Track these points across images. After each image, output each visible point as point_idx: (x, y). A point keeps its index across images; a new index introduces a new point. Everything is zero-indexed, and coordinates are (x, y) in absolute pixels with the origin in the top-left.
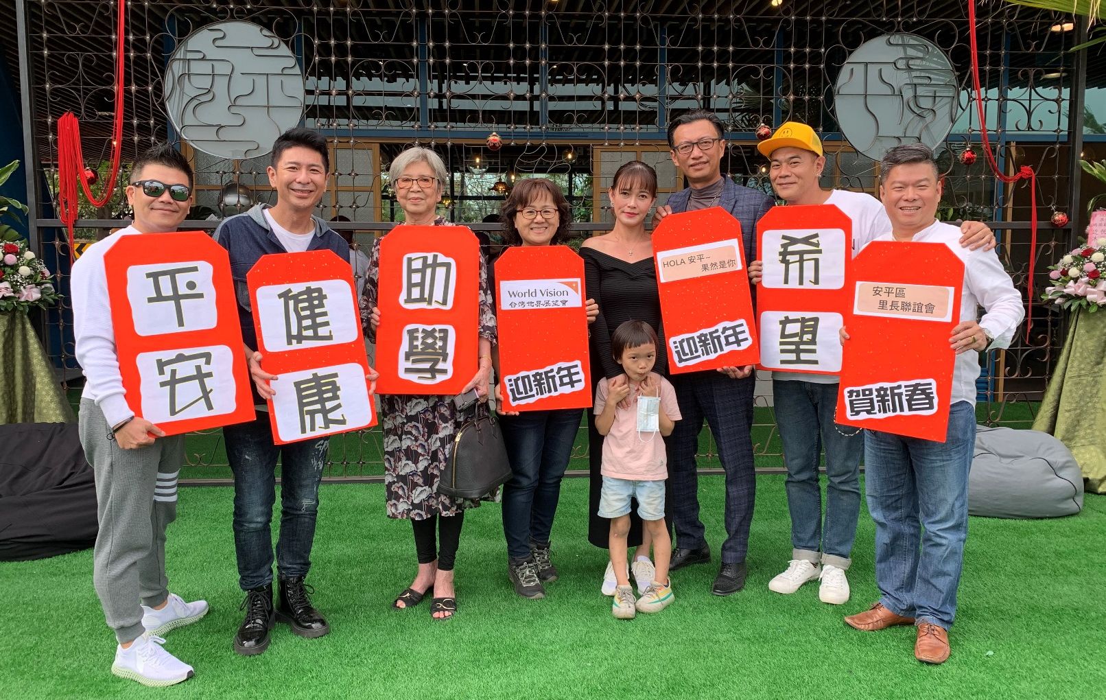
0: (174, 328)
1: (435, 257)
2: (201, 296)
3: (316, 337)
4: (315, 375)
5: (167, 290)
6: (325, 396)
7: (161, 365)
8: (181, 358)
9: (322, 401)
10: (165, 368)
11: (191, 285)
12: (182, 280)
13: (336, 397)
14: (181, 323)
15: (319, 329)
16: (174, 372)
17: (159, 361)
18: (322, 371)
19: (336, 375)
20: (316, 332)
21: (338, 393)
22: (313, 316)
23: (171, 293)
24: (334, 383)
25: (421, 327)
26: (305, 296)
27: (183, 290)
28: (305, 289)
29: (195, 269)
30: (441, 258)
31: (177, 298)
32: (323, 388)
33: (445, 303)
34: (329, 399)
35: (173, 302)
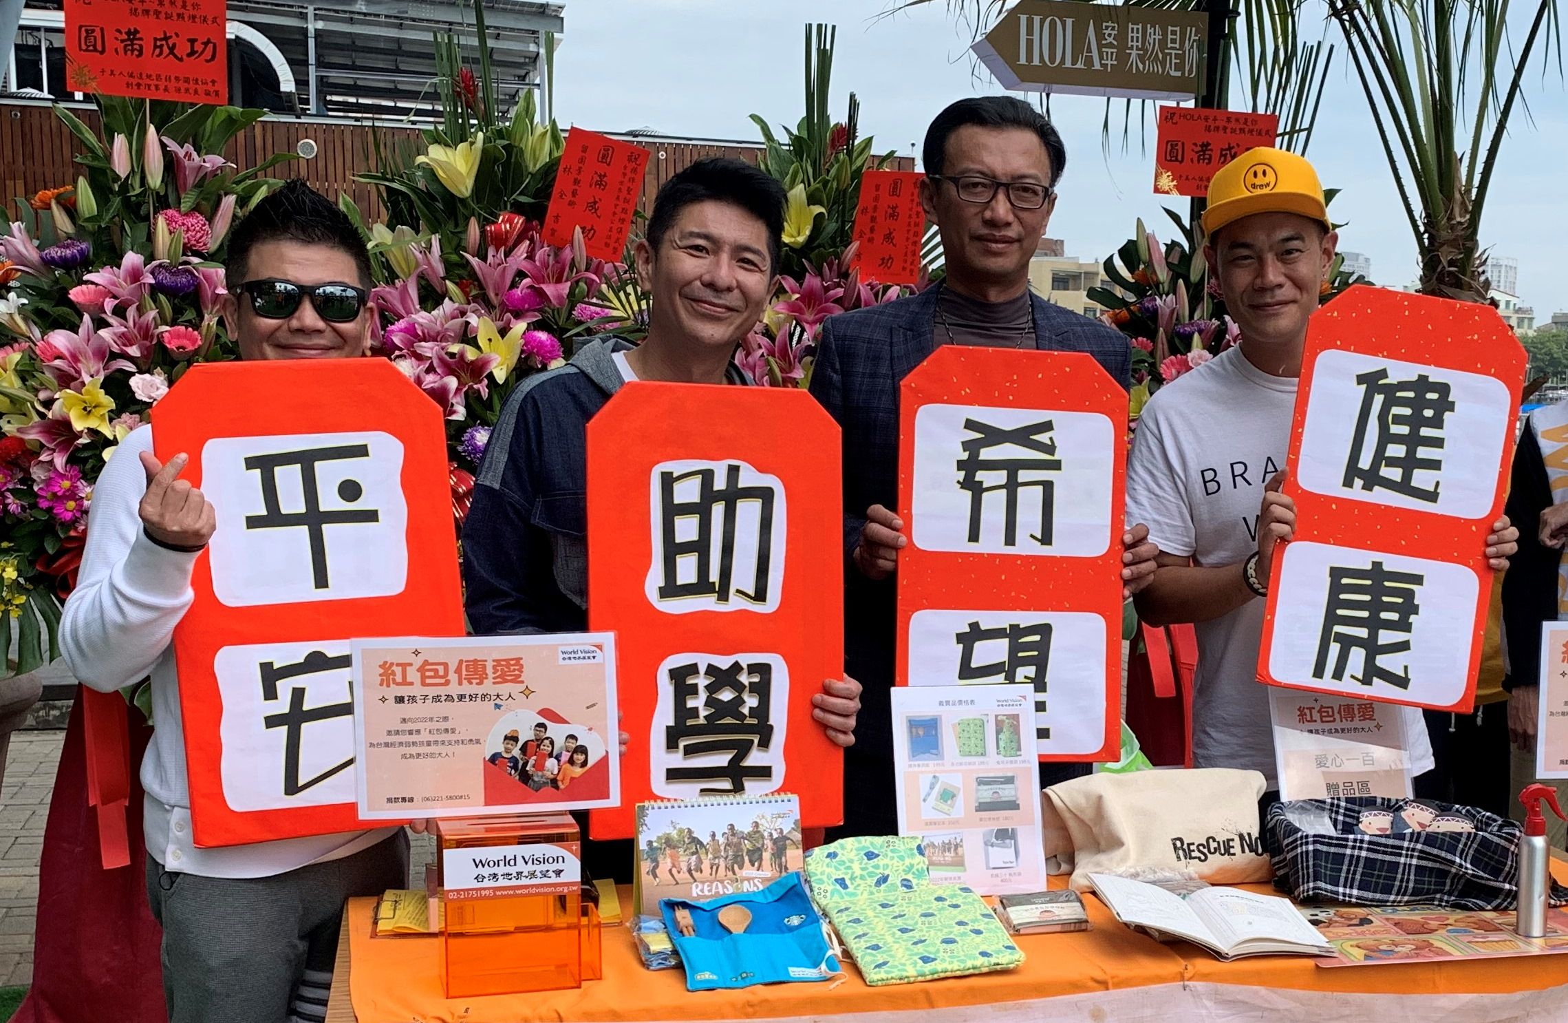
0: (304, 591)
1: (733, 471)
2: (371, 516)
3: (1404, 487)
4: (1378, 565)
5: (292, 501)
6: (1384, 615)
7: (271, 676)
8: (317, 663)
9: (1375, 624)
10: (279, 683)
11: (350, 490)
12: (329, 474)
13: (1405, 626)
14: (321, 580)
15: (1417, 472)
16: (298, 694)
17: (266, 668)
18: (1393, 563)
19: (1418, 579)
20: (1407, 476)
21: (1412, 618)
22: (1413, 441)
23: (301, 508)
24: (1409, 594)
25: (703, 660)
26: (1411, 394)
27: (329, 501)
28: (1415, 378)
29: (361, 451)
30: (749, 477)
31: (314, 519)
32: (1385, 599)
33: (760, 595)
34: (1389, 625)
35: (304, 529)
